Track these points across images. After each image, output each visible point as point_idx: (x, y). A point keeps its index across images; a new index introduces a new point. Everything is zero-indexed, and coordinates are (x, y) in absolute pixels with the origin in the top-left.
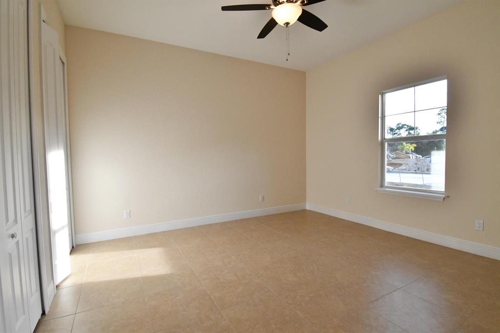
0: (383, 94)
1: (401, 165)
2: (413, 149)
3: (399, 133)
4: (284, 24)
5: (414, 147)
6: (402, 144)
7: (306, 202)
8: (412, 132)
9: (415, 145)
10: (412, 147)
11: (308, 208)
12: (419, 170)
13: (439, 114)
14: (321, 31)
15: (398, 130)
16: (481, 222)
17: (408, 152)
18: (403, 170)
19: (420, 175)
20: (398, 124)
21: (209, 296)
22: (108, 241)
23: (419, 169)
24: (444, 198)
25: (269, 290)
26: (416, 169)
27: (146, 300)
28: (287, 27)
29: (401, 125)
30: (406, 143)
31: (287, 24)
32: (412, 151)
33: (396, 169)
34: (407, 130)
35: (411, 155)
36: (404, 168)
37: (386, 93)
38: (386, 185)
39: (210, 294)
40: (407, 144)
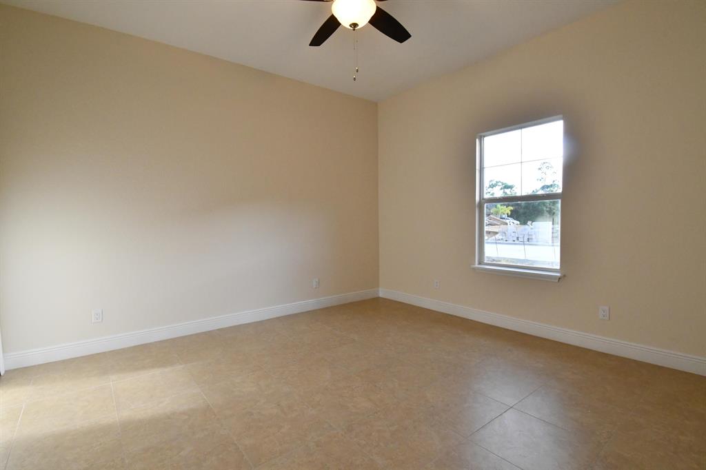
0: (481, 138)
1: (496, 233)
2: (509, 213)
3: (491, 193)
4: (350, 26)
5: (511, 211)
6: (496, 206)
7: (378, 286)
8: (508, 191)
9: (512, 208)
10: (508, 210)
11: (381, 295)
12: (517, 240)
13: (540, 169)
14: (401, 42)
15: (491, 189)
16: (607, 308)
17: (504, 216)
18: (499, 240)
19: (522, 247)
20: (491, 181)
21: (235, 444)
22: (63, 362)
23: (518, 238)
24: (559, 278)
25: (331, 426)
26: (515, 239)
27: (127, 461)
28: (354, 30)
29: (494, 183)
30: (501, 205)
31: (355, 25)
32: (508, 216)
33: (490, 239)
34: (501, 189)
35: (507, 221)
36: (501, 237)
37: (484, 136)
38: (485, 262)
39: (236, 442)
40: (502, 207)
